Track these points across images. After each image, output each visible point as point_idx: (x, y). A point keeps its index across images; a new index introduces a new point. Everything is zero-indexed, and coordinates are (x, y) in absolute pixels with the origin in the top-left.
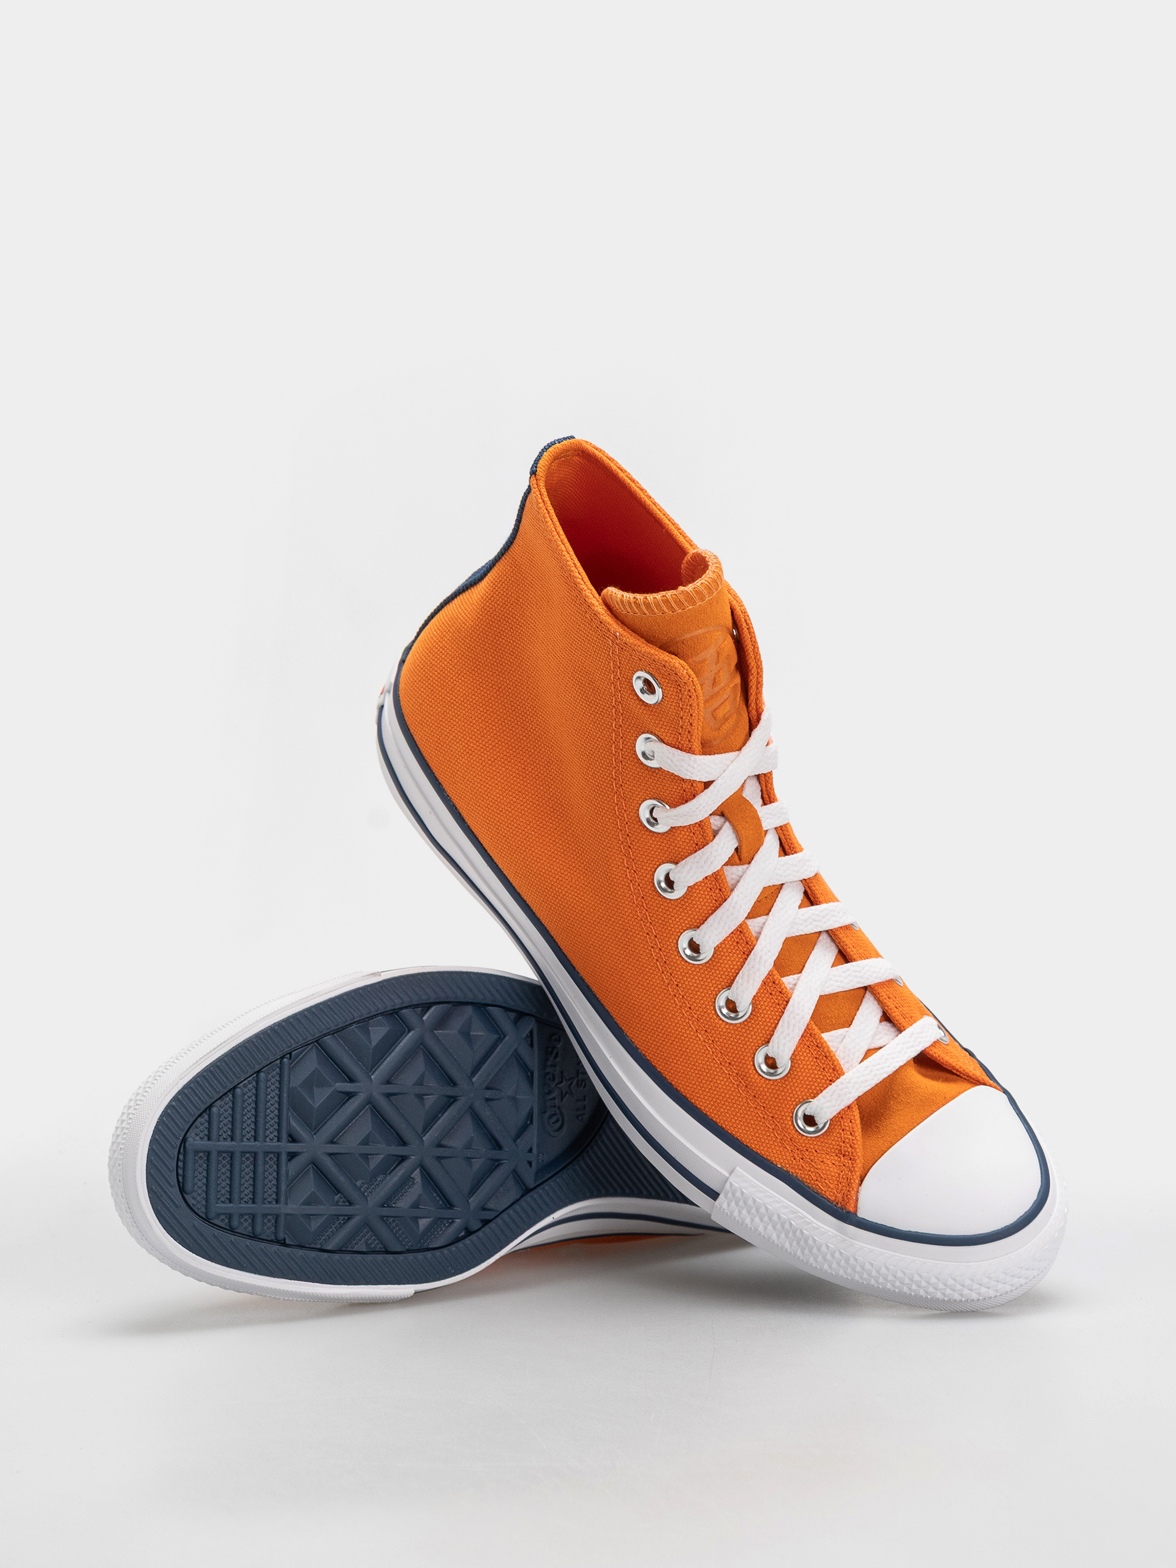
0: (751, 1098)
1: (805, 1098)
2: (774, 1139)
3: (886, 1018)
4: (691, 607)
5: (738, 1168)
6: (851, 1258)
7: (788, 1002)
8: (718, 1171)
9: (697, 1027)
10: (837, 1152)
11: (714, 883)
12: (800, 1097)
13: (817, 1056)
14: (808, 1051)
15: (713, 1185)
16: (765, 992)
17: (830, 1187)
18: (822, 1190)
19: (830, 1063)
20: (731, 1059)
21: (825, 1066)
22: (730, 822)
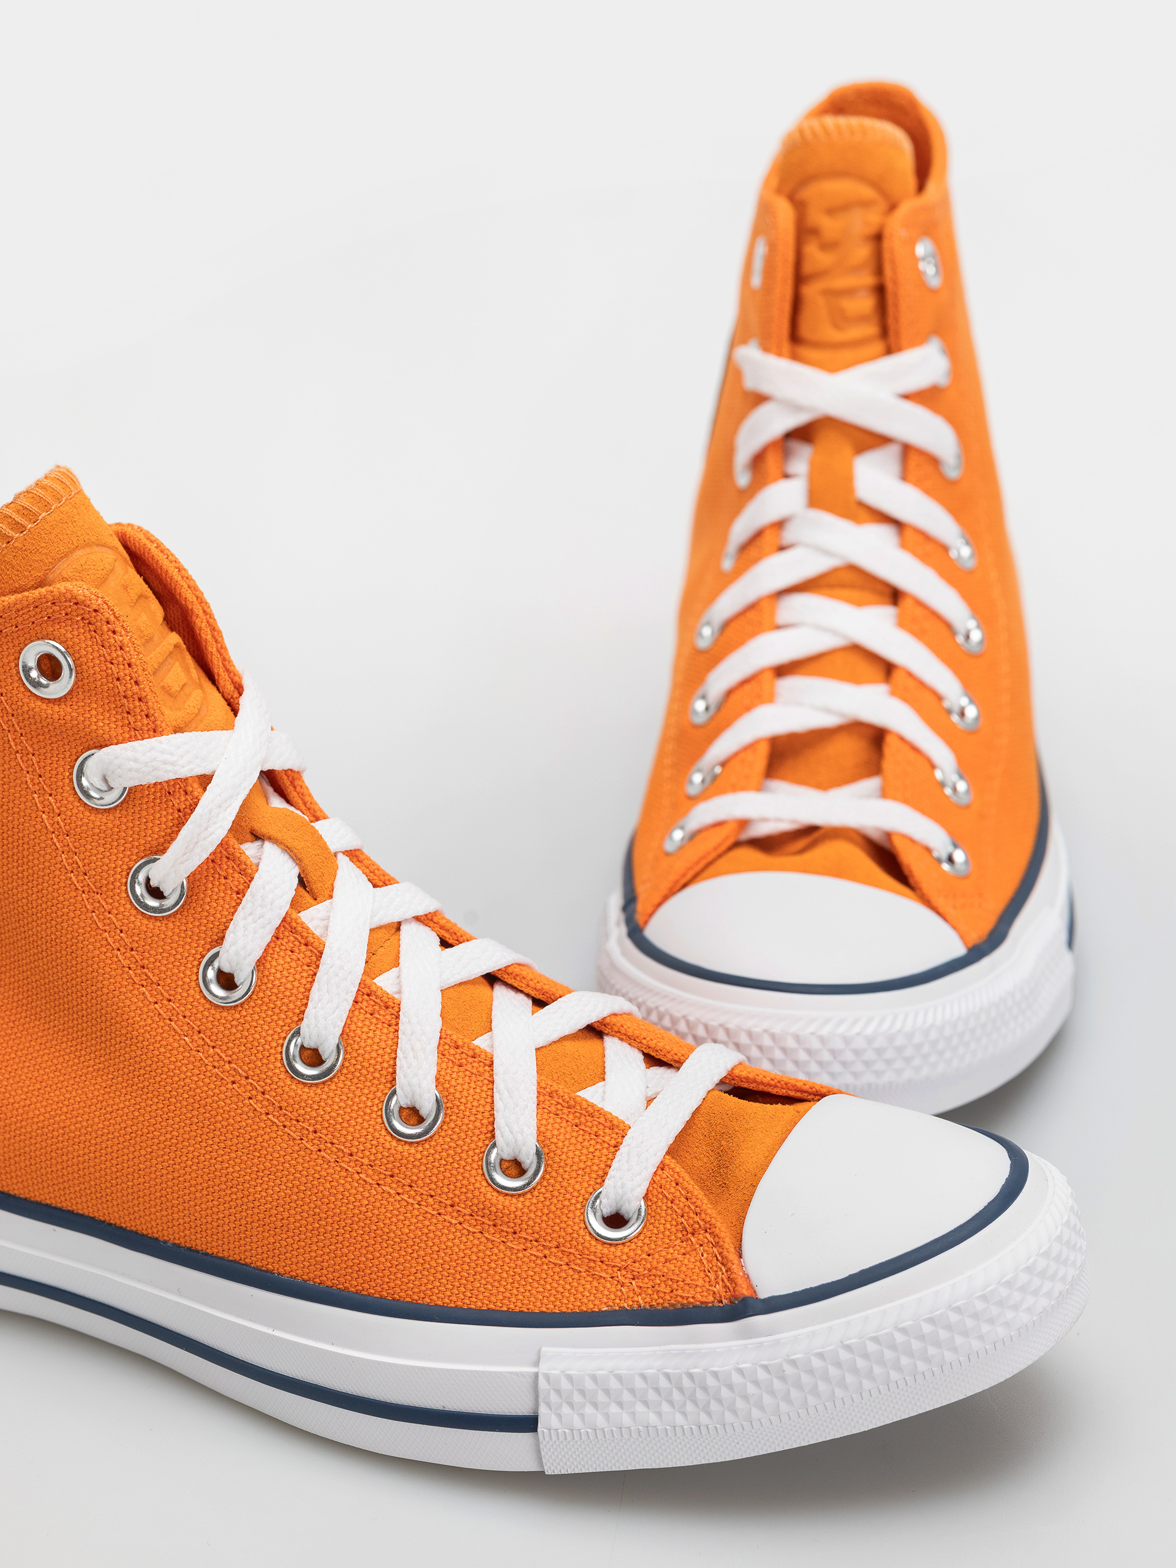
0: (510, 1237)
1: (590, 1190)
2: (576, 1276)
3: (653, 1060)
4: (44, 514)
5: (544, 1349)
6: (786, 1367)
7: (491, 1065)
8: (516, 1374)
9: (376, 1177)
10: (680, 1235)
11: (292, 938)
12: (583, 1191)
13: (577, 1121)
14: (558, 1120)
15: (521, 1408)
16: (450, 1064)
17: (697, 1286)
18: (688, 1298)
19: (602, 1120)
20: (451, 1195)
21: (595, 1129)
22: (270, 839)
